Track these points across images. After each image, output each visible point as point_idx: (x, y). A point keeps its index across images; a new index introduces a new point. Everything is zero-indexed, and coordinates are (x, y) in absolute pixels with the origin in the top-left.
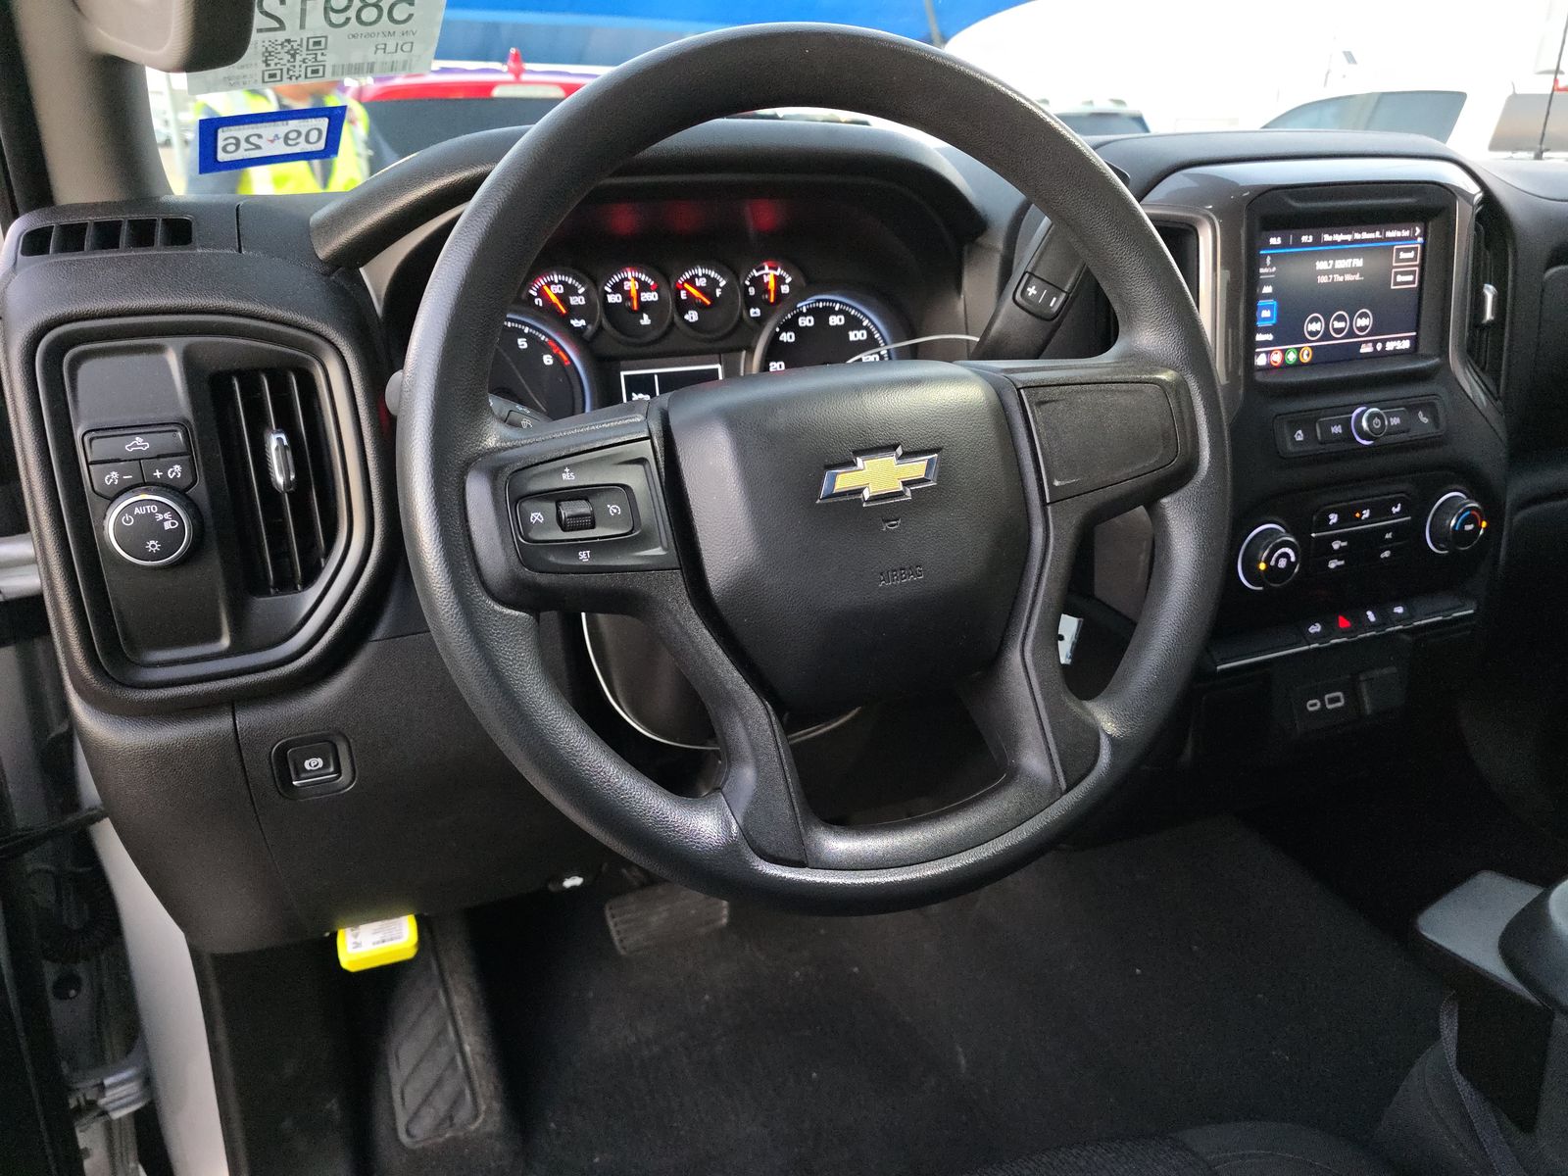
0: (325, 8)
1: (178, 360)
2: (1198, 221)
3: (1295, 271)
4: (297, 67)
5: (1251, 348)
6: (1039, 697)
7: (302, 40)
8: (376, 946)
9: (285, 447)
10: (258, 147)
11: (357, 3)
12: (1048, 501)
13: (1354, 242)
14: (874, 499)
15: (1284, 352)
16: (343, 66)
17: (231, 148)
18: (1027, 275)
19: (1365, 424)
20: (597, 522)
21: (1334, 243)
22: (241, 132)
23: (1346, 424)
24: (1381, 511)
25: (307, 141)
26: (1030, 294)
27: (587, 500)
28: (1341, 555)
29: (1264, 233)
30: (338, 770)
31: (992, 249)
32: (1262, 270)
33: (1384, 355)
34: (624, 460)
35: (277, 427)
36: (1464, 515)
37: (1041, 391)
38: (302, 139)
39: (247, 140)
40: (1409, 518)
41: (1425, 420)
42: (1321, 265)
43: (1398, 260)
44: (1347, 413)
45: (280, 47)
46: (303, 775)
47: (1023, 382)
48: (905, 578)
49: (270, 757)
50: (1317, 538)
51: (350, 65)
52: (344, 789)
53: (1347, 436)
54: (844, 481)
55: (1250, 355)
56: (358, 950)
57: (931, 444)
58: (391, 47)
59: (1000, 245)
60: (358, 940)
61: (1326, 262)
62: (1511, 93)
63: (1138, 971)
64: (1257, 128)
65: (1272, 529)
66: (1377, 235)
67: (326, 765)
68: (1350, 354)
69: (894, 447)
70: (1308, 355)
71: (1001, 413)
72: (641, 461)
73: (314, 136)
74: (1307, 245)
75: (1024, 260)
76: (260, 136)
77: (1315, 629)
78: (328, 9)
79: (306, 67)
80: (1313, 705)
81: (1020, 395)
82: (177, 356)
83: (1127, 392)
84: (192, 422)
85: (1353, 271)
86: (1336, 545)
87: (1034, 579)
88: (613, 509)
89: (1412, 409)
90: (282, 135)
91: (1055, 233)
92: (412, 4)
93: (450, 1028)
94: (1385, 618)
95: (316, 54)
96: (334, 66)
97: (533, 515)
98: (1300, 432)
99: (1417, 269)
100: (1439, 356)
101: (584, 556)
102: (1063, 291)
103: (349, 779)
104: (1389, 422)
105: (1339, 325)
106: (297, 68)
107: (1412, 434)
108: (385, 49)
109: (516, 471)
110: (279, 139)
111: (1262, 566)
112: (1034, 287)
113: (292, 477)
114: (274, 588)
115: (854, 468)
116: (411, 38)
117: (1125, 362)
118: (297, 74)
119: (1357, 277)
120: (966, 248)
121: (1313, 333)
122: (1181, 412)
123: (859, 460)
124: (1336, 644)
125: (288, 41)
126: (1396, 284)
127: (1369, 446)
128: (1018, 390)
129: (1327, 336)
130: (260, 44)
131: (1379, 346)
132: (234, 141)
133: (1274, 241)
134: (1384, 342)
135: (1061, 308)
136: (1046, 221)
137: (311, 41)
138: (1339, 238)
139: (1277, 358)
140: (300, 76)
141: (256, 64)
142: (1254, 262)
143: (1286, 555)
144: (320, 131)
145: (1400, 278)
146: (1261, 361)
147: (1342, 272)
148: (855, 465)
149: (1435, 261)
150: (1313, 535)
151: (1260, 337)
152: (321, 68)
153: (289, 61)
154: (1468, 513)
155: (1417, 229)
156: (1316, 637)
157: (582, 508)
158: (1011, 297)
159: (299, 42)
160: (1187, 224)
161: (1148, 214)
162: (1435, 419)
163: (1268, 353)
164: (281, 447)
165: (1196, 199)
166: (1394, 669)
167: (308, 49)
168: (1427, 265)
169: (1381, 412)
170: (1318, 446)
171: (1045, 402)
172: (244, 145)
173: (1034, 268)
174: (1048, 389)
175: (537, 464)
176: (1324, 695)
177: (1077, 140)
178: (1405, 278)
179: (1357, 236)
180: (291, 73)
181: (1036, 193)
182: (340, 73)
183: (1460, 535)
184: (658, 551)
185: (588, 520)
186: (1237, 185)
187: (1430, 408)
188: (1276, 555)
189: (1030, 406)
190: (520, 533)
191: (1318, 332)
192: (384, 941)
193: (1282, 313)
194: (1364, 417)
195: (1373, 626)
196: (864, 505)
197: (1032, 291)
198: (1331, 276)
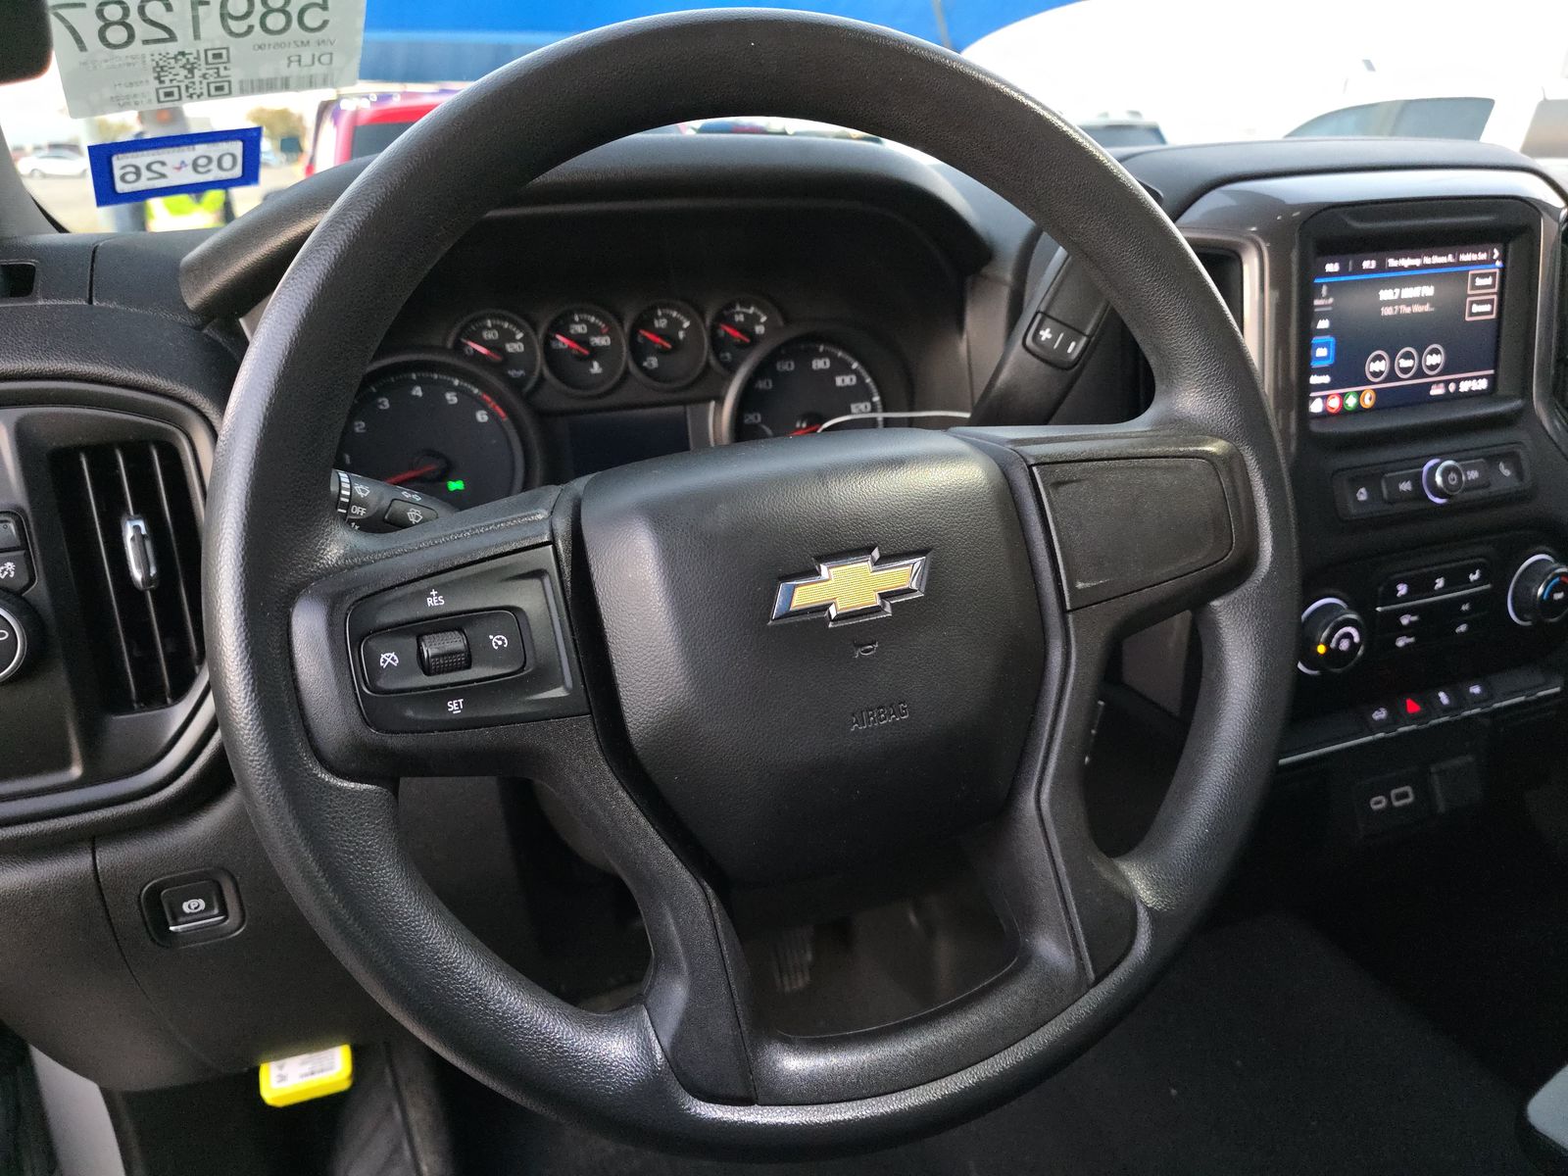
0: (222, 16)
1: (9, 435)
2: (1241, 246)
3: (1355, 302)
4: (197, 83)
5: (1305, 392)
6: (1059, 860)
7: (198, 52)
8: (305, 1079)
9: (143, 536)
10: (163, 176)
11: (259, 9)
12: (1068, 608)
13: (1425, 267)
14: (841, 617)
15: (1343, 396)
16: (252, 82)
17: (131, 177)
18: (1039, 316)
19: (1439, 479)
20: (475, 657)
21: (1401, 268)
22: (142, 159)
23: (1416, 479)
24: (1456, 579)
25: (220, 166)
26: (1043, 339)
27: (461, 630)
28: (1410, 631)
29: (1319, 259)
30: (224, 911)
31: (999, 281)
32: (1317, 302)
33: (1458, 396)
34: (515, 573)
35: (135, 513)
36: (1552, 583)
37: (1058, 469)
38: (214, 166)
39: (149, 167)
40: (1488, 586)
41: (1507, 473)
42: (1386, 295)
43: (1474, 287)
44: (1415, 467)
45: (172, 61)
46: (181, 919)
47: (1036, 457)
48: (885, 719)
49: (139, 901)
50: (1382, 612)
51: (260, 81)
52: (232, 933)
53: (1418, 494)
54: (804, 595)
55: (1305, 400)
56: (283, 1084)
57: (921, 544)
58: (306, 59)
59: (1009, 277)
60: (284, 1072)
61: (1391, 291)
62: (1542, 99)
63: (1174, 1092)
64: (1280, 137)
65: (1331, 604)
66: (1450, 258)
67: (209, 907)
68: (1418, 396)
69: (870, 550)
70: (1370, 399)
71: (1007, 495)
72: (538, 574)
73: (227, 162)
74: (1369, 271)
75: (1037, 297)
76: (163, 164)
77: (1380, 715)
78: (225, 16)
79: (208, 84)
80: (1378, 803)
81: (1032, 474)
82: (8, 431)
83: (1168, 469)
84: (28, 510)
85: (1422, 300)
86: (1405, 620)
87: (1051, 706)
88: (497, 641)
89: (1492, 460)
90: (189, 161)
91: (1071, 266)
92: (324, 7)
93: (406, 1146)
94: (1460, 700)
95: (218, 69)
96: (241, 82)
97: (383, 656)
98: (1363, 490)
99: (1495, 297)
100: (1522, 398)
101: (454, 707)
102: (1085, 335)
103: (238, 921)
104: (1466, 476)
105: (1405, 363)
106: (197, 85)
107: (1493, 489)
108: (299, 61)
109: (361, 599)
110: (186, 166)
111: (1321, 649)
112: (1048, 330)
113: (153, 571)
114: (137, 702)
115: (817, 578)
116: (329, 48)
117: (1164, 429)
118: (198, 92)
119: (1427, 308)
120: (969, 280)
121: (1376, 374)
122: (1236, 493)
123: (824, 568)
124: (1405, 733)
125: (183, 54)
126: (1472, 314)
127: (1442, 505)
128: (1030, 467)
129: (1392, 376)
130: (148, 59)
131: (1452, 387)
132: (133, 169)
133: (1332, 267)
134: (1457, 382)
135: (1079, 357)
136: (1061, 252)
137: (210, 54)
138: (1406, 262)
139: (1334, 403)
140: (202, 94)
141: (147, 81)
142: (1308, 292)
143: (1349, 636)
144: (234, 157)
145: (1476, 308)
146: (1316, 407)
147: (1410, 302)
148: (818, 573)
149: (1516, 286)
150: (1379, 609)
151: (1314, 380)
152: (226, 85)
153: (186, 77)
154: (1557, 579)
155: (1496, 251)
156: (1381, 725)
157: (454, 642)
158: (1020, 342)
159: (195, 55)
160: (1228, 249)
161: (1187, 239)
162: (1519, 473)
163: (1325, 398)
164: (140, 539)
165: (1237, 219)
166: (1470, 758)
167: (207, 63)
168: (1507, 291)
169: (1457, 465)
170: (1387, 507)
171: (1064, 483)
172: (145, 174)
173: (1048, 307)
174: (1067, 467)
175: (392, 587)
176: (1390, 790)
177: (1102, 153)
178: (1482, 310)
179: (1427, 260)
180: (191, 91)
181: (1048, 219)
182: (250, 89)
183: (1548, 604)
184: (558, 692)
185: (462, 658)
186: (1284, 202)
187: (1511, 458)
188: (1337, 636)
189: (1045, 488)
190: (366, 683)
191: (1381, 373)
192: (313, 1073)
193: (1339, 351)
194: (1438, 471)
195: (1446, 710)
196: (830, 626)
197: (1045, 334)
198: (1396, 307)
